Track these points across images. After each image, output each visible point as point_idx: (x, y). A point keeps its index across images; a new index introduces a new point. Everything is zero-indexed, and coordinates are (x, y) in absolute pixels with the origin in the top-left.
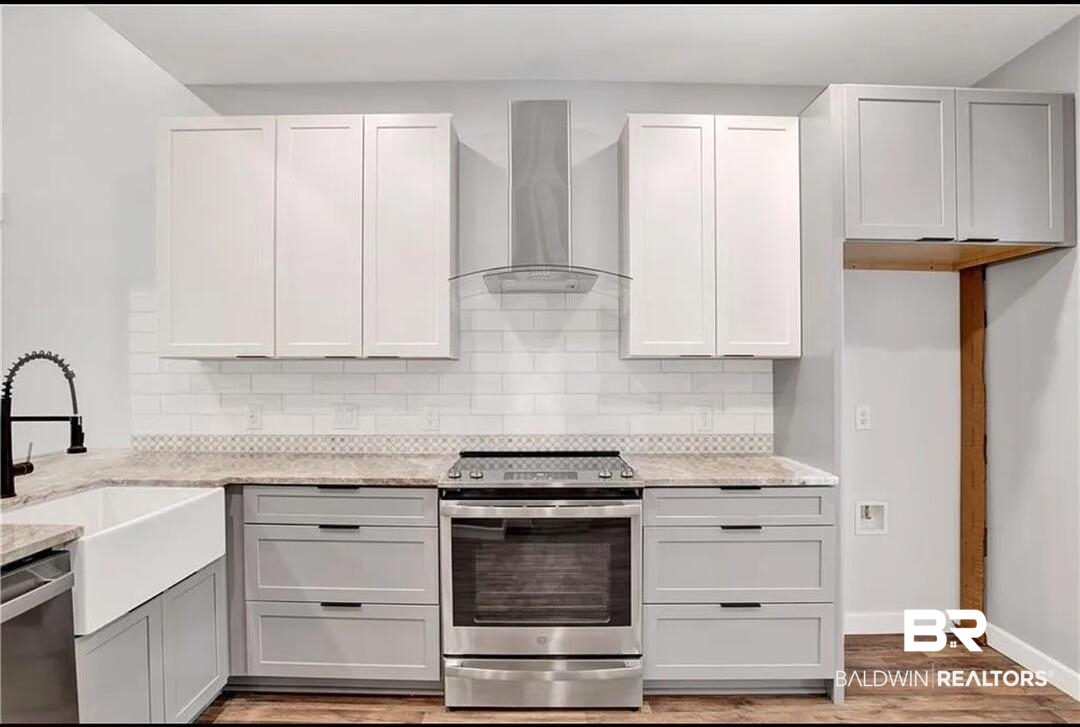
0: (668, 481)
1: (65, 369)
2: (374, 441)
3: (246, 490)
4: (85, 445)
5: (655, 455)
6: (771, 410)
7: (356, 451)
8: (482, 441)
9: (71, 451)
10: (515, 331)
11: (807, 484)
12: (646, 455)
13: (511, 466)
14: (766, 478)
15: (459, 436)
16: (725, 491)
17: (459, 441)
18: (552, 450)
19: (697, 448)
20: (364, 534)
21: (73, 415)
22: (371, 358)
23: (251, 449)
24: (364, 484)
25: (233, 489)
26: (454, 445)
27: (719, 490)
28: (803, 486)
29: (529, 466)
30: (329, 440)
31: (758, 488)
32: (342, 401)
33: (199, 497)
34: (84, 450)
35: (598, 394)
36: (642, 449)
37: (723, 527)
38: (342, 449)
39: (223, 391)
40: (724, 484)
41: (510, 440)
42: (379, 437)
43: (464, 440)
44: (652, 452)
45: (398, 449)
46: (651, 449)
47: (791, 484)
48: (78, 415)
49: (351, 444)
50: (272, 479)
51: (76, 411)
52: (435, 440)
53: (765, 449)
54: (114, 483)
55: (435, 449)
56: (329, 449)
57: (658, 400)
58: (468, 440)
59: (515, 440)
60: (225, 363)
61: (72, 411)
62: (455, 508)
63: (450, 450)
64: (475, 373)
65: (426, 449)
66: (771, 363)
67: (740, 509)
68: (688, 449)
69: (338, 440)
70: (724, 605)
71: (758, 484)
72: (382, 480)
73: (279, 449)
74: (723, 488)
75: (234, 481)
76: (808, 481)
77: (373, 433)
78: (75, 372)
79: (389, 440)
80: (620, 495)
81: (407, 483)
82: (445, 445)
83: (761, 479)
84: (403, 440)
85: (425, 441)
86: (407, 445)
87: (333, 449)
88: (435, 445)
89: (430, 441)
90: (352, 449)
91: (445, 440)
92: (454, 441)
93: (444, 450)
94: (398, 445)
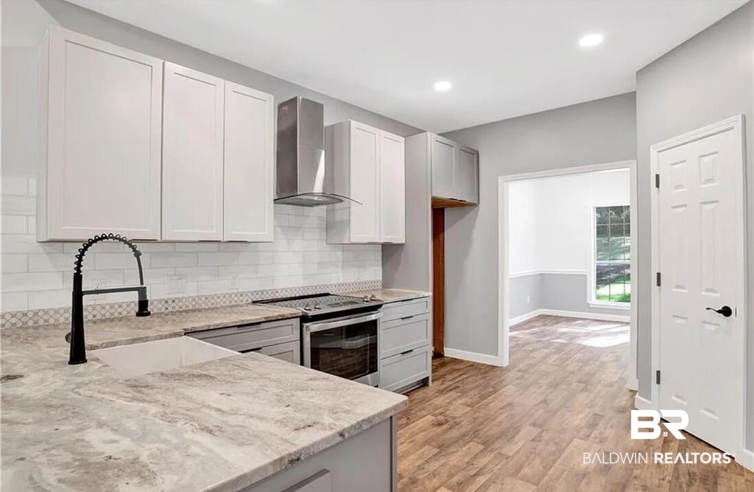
1: (134, 249)
2: (197, 300)
6: (381, 268)
7: (184, 308)
8: (262, 293)
9: (139, 314)
15: (249, 292)
17: (249, 294)
21: (140, 286)
22: (227, 241)
23: (94, 316)
24: (265, 320)
26: (248, 297)
30: (163, 302)
31: (412, 300)
32: (173, 273)
34: (149, 314)
37: (402, 319)
38: (173, 308)
42: (200, 297)
43: (252, 294)
45: (212, 304)
47: (420, 297)
48: (144, 286)
49: (180, 304)
51: (142, 283)
52: (236, 296)
53: (379, 287)
55: (236, 302)
56: (164, 309)
58: (255, 294)
60: (65, 244)
61: (139, 283)
63: (244, 301)
64: (258, 252)
66: (380, 246)
69: (170, 302)
70: (402, 353)
71: (412, 298)
72: (274, 316)
74: (402, 301)
77: (196, 295)
78: (141, 252)
79: (207, 299)
82: (241, 298)
84: (216, 297)
85: (230, 296)
86: (218, 300)
87: (167, 309)
88: (236, 299)
89: (233, 296)
90: (181, 307)
91: (241, 295)
92: (247, 295)
93: (242, 301)
94: (213, 301)
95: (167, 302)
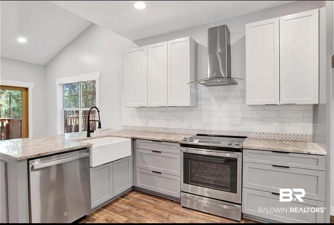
0: (252, 147)
1: (98, 110)
2: (175, 130)
3: (137, 140)
4: (101, 127)
5: (262, 139)
8: (204, 131)
10: (214, 98)
11: (311, 153)
12: (258, 139)
13: (212, 139)
14: (292, 149)
15: (197, 129)
16: (273, 153)
18: (225, 135)
19: (278, 137)
20: (162, 154)
21: (99, 120)
22: (169, 107)
24: (162, 140)
25: (134, 140)
26: (196, 132)
27: (272, 152)
28: (309, 154)
29: (218, 140)
31: (288, 153)
33: (124, 140)
35: (241, 118)
36: (256, 136)
37: (273, 166)
38: (166, 131)
39: (140, 115)
40: (274, 150)
41: (212, 131)
44: (260, 138)
45: (181, 132)
46: (260, 137)
47: (303, 153)
49: (169, 130)
50: (142, 138)
51: (99, 119)
52: (190, 130)
53: (308, 139)
54: (111, 136)
56: (163, 131)
57: (263, 120)
58: (200, 131)
59: (213, 131)
62: (184, 149)
64: (201, 111)
65: (188, 133)
66: (312, 106)
67: (281, 160)
68: (275, 137)
69: (165, 129)
70: (273, 193)
71: (288, 151)
72: (166, 140)
73: (152, 130)
74: (273, 151)
75: (134, 138)
76: (311, 152)
79: (178, 130)
80: (236, 151)
81: (172, 141)
82: (193, 132)
83: (290, 149)
84: (182, 130)
85: (188, 130)
86: (183, 131)
87: (164, 131)
88: (190, 132)
89: (189, 130)
90: (169, 132)
91: (193, 130)
92: (196, 131)
93: (193, 133)
94: (181, 131)
95: (164, 129)
